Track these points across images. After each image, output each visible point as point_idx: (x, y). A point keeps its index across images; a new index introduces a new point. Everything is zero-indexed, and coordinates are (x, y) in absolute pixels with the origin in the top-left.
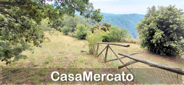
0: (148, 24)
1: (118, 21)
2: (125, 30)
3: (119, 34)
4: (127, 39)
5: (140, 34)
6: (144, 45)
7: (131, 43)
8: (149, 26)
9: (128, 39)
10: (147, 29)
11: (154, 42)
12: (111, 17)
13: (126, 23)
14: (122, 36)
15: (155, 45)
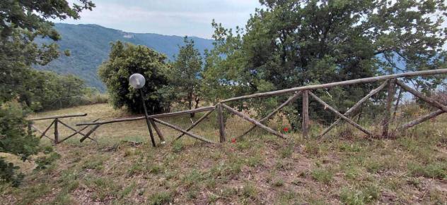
0: (117, 70)
2: (78, 78)
3: (63, 89)
4: (86, 97)
5: (108, 86)
6: (118, 104)
7: (96, 103)
8: (119, 73)
9: (90, 96)
10: (116, 78)
11: (130, 97)
13: (76, 49)
14: (74, 92)
15: (134, 101)
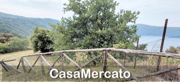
1: (32, 25)
3: (20, 44)
8: (34, 39)
12: (22, 20)
